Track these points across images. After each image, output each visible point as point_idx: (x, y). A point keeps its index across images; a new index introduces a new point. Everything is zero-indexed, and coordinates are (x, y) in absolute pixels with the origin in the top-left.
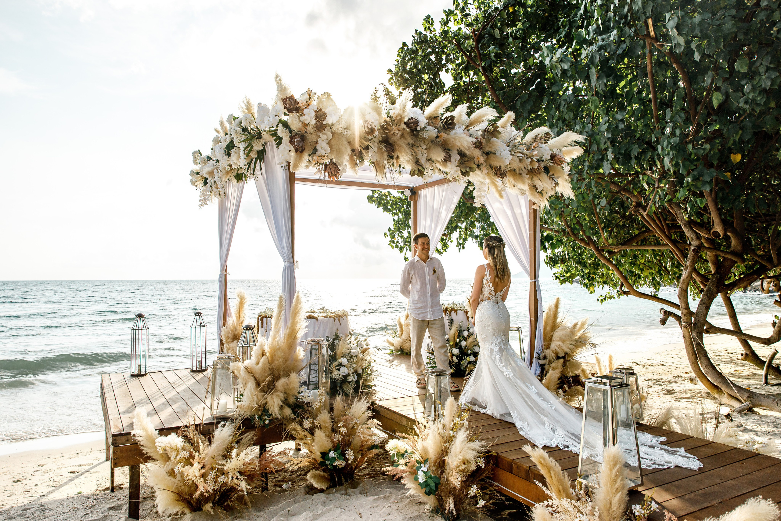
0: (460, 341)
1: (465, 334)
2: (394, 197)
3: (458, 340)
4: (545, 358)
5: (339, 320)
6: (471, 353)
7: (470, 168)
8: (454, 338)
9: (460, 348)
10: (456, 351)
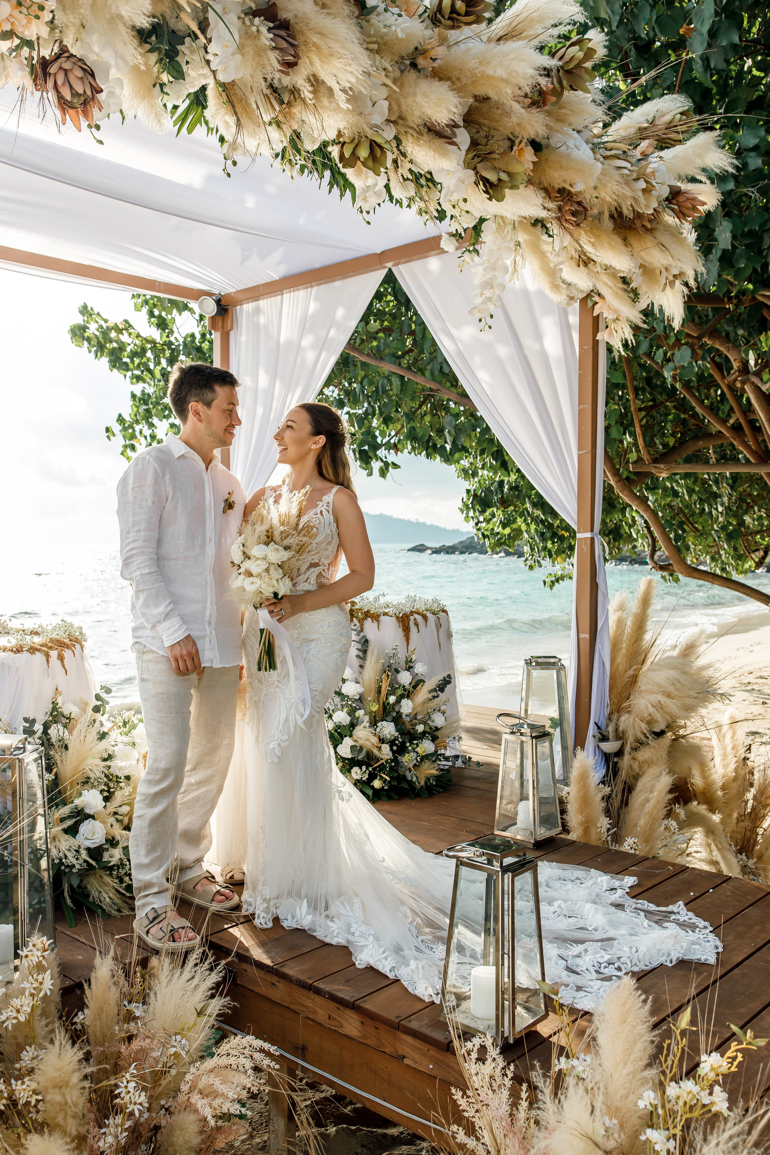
0: (398, 701)
1: (405, 678)
2: (138, 336)
3: (392, 699)
4: (620, 736)
5: (61, 658)
6: (424, 733)
7: (509, 174)
8: (379, 692)
9: (398, 720)
10: (388, 729)
